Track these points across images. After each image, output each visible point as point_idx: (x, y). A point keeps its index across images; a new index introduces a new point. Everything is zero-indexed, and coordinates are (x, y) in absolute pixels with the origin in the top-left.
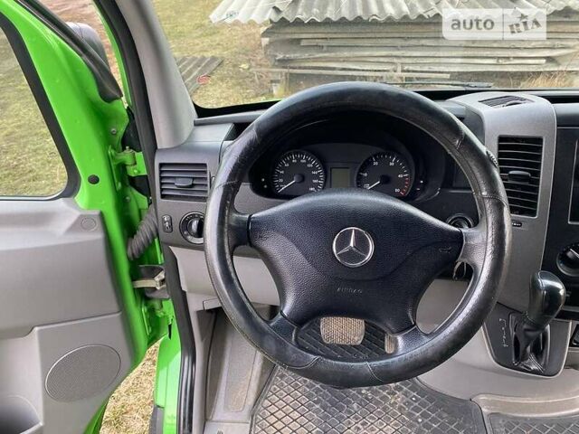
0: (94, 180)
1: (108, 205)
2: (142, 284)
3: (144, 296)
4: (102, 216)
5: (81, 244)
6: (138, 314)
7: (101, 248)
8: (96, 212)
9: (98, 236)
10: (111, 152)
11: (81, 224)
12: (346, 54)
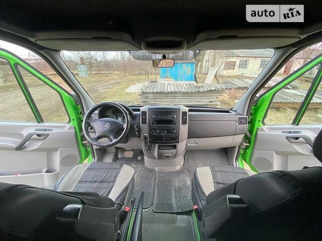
0: (73, 120)
1: (76, 125)
2: (83, 142)
3: (84, 145)
4: (75, 127)
5: (70, 132)
6: (83, 149)
7: (74, 133)
8: (73, 126)
9: (74, 131)
10: (77, 115)
11: (70, 128)
12: (159, 100)
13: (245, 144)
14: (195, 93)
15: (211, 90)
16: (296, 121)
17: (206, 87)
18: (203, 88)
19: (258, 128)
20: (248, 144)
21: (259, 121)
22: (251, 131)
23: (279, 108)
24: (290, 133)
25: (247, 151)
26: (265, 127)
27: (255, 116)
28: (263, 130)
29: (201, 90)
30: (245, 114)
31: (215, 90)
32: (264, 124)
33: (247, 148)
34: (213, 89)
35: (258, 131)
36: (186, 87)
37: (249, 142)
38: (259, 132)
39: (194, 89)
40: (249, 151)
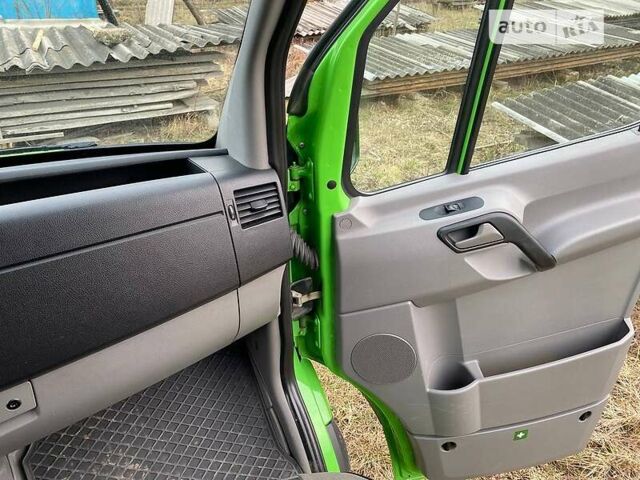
13: (303, 299)
14: (96, 69)
15: (164, 54)
16: (459, 159)
17: (140, 40)
18: (129, 44)
19: (333, 219)
20: (314, 296)
21: (331, 185)
22: (311, 238)
23: (397, 96)
24: (447, 211)
25: (317, 321)
26: (359, 208)
27: (310, 163)
28: (352, 222)
29: (123, 54)
30: (264, 164)
31: (180, 53)
32: (352, 192)
33: (314, 308)
34: (172, 47)
35: (338, 228)
36: (47, 44)
37: (318, 286)
38: (341, 237)
39: (90, 51)
40: (324, 323)
